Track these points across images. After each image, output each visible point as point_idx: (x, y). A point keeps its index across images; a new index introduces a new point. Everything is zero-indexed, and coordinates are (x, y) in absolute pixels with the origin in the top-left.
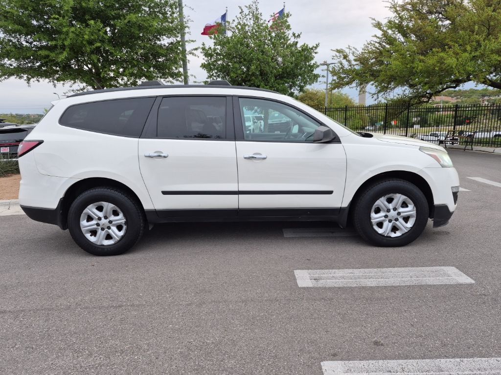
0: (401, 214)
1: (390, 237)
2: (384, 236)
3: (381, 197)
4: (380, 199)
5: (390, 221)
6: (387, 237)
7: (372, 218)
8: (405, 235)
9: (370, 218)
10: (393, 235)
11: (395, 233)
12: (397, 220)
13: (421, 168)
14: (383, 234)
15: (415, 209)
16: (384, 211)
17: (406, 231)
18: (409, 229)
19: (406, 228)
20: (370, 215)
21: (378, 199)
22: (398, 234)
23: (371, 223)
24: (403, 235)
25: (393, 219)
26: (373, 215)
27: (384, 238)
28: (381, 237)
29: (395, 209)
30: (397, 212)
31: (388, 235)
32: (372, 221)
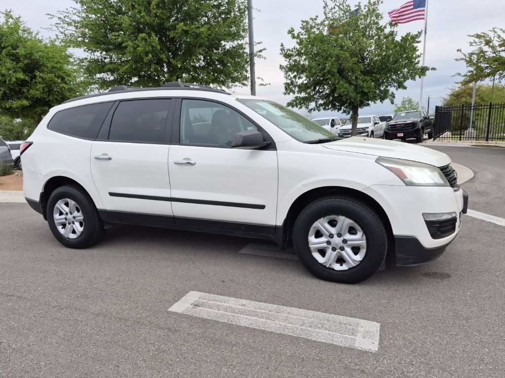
0: (348, 242)
1: (333, 269)
2: (325, 267)
3: (320, 218)
4: (319, 220)
5: (334, 249)
6: (329, 268)
7: (310, 243)
8: (354, 270)
9: (307, 242)
10: (337, 267)
11: (341, 265)
12: (342, 249)
13: (368, 185)
14: (325, 264)
15: (364, 237)
16: (326, 236)
17: (354, 265)
18: (357, 263)
19: (354, 261)
20: (308, 238)
21: (317, 220)
22: (345, 267)
23: (309, 248)
24: (350, 269)
25: (338, 247)
26: (312, 239)
27: (325, 269)
28: (323, 268)
29: (339, 235)
30: (342, 239)
31: (330, 267)
32: (310, 246)
